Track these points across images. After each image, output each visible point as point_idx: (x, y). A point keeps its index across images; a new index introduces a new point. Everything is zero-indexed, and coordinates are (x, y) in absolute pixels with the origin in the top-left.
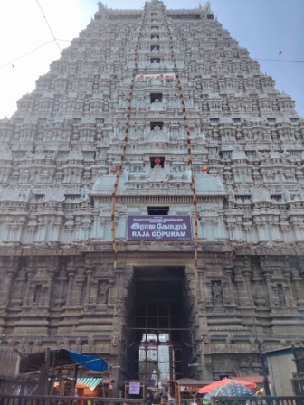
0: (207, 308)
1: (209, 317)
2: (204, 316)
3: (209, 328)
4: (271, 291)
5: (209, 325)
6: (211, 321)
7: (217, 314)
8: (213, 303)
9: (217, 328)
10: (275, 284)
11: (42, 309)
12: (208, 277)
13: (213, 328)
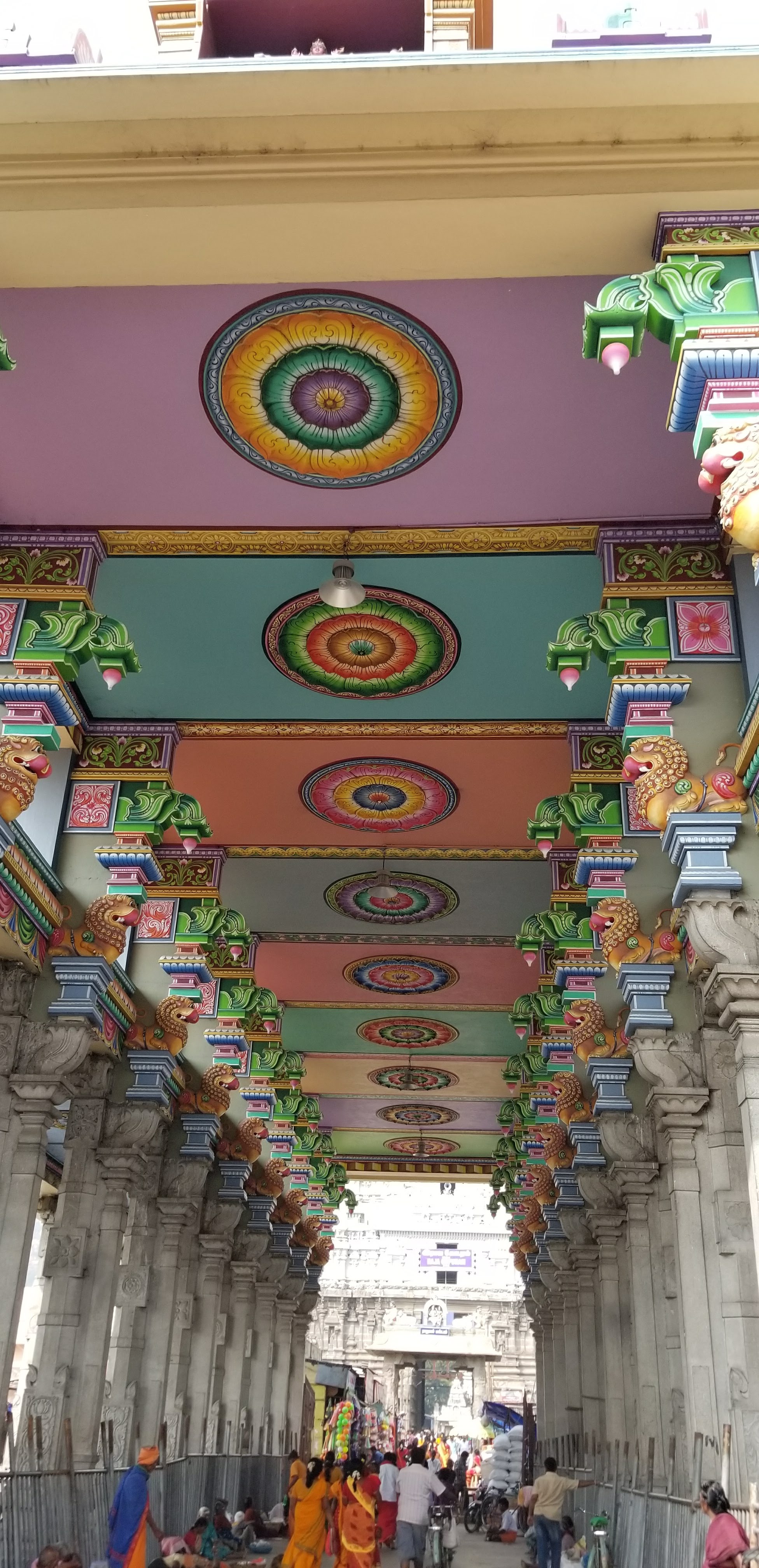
11: (337, 1351)
12: (493, 1327)
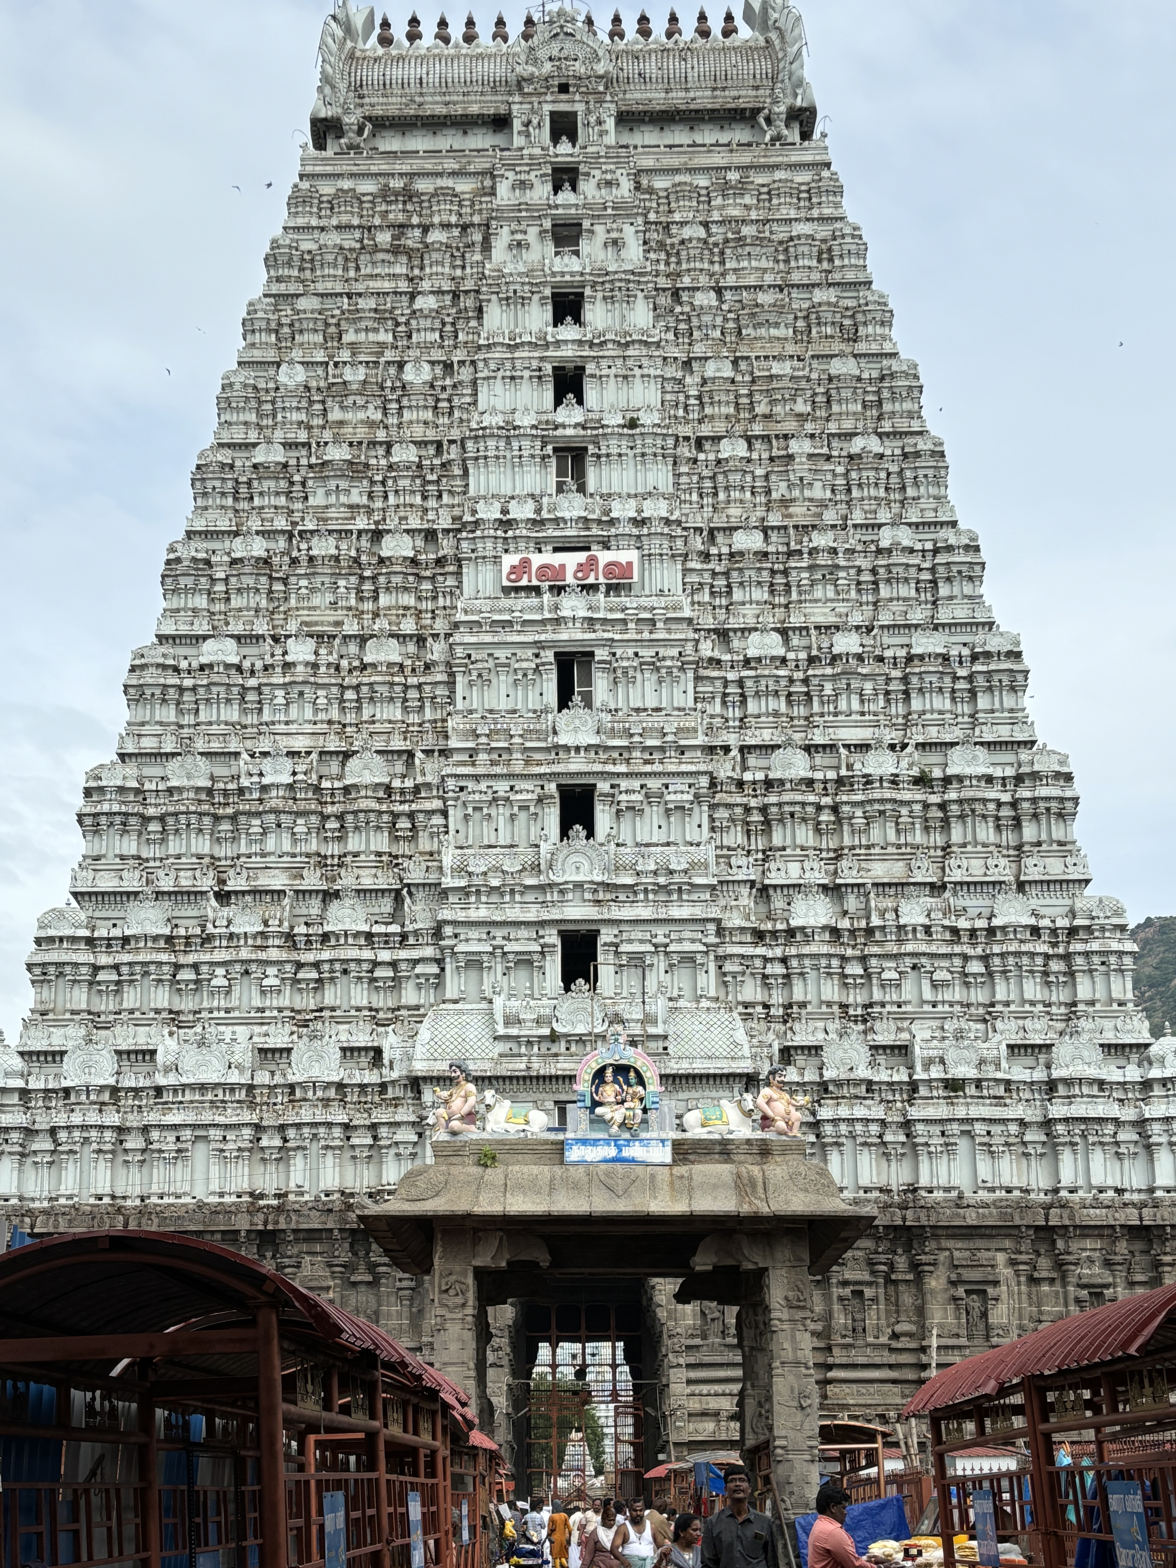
0: (689, 1348)
1: (689, 1366)
2: (679, 1365)
3: (688, 1391)
4: (836, 1307)
5: (690, 1382)
6: (694, 1374)
7: (707, 1360)
8: (704, 1337)
9: (705, 1389)
10: (847, 1291)
13: (697, 1389)
